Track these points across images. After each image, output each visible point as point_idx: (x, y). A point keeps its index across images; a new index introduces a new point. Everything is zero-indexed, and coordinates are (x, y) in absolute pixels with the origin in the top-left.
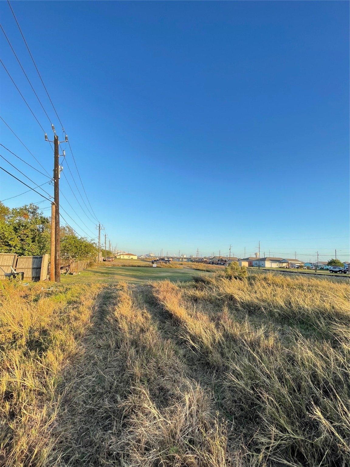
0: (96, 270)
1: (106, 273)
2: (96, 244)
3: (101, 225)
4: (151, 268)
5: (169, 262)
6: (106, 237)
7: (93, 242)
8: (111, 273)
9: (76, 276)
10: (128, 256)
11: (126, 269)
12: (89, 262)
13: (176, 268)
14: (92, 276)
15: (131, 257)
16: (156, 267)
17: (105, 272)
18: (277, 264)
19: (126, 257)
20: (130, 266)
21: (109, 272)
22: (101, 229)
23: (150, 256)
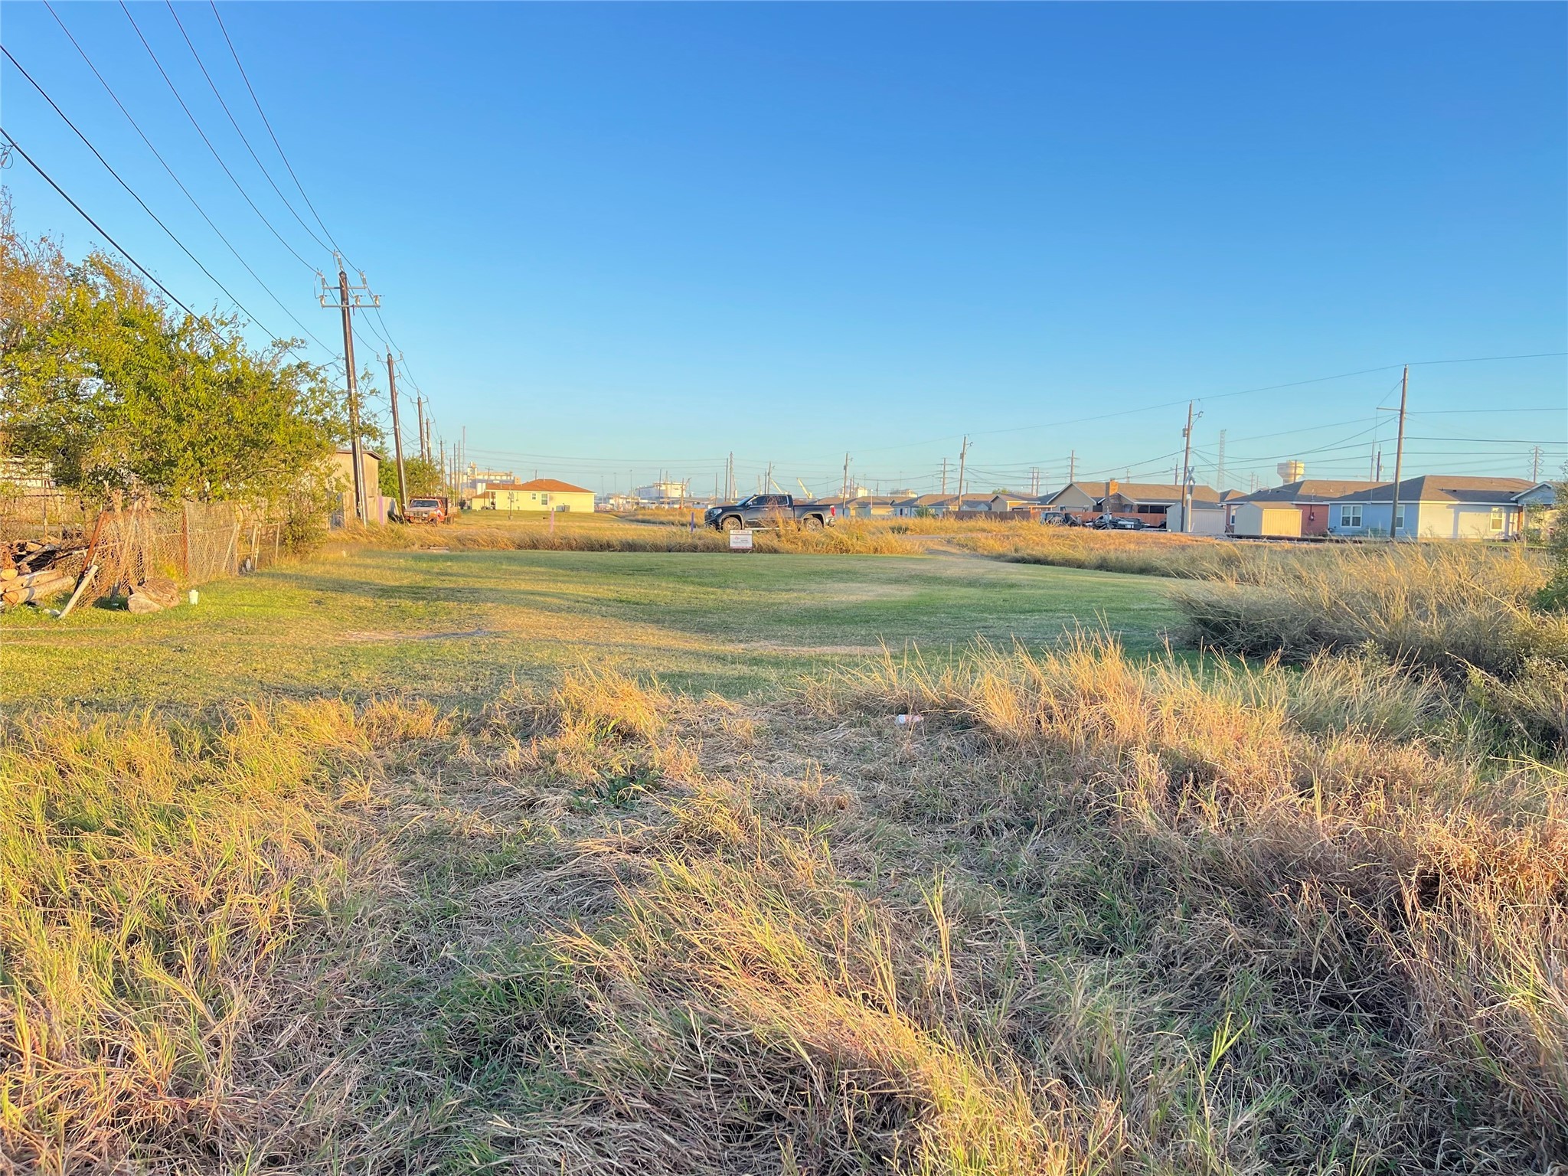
0: (336, 573)
1: (416, 593)
2: (313, 376)
3: (353, 280)
4: (718, 557)
5: (820, 517)
6: (396, 373)
7: (289, 360)
8: (453, 594)
9: (153, 619)
10: (539, 495)
11: (552, 564)
12: (281, 514)
13: (876, 550)
14: (297, 620)
15: (560, 499)
16: (750, 545)
17: (405, 582)
18: (1494, 516)
19: (528, 501)
20: (571, 548)
21: (436, 583)
22: (352, 302)
23: (660, 498)
